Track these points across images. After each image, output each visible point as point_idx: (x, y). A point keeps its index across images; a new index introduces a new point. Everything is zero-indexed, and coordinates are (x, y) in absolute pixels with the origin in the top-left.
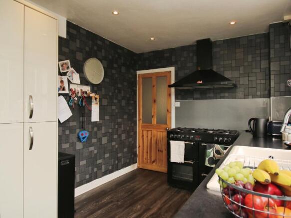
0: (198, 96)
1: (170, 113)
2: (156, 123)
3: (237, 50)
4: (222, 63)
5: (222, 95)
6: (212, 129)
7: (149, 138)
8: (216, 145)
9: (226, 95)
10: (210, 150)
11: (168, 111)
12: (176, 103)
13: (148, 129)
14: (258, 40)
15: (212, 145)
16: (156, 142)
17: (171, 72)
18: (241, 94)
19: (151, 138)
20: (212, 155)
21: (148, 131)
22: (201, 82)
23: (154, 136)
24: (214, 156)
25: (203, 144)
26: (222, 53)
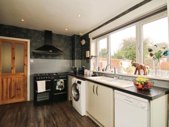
0: (44, 57)
1: (27, 66)
2: (15, 72)
3: (62, 40)
4: (55, 44)
5: (55, 58)
6: (55, 73)
7: (9, 82)
8: (61, 80)
9: (57, 58)
10: (58, 82)
11: (24, 64)
12: (31, 60)
13: (7, 77)
14: (68, 38)
15: (59, 80)
16: (15, 85)
17: (27, 42)
18: (63, 58)
19: (11, 83)
20: (59, 84)
21: (7, 78)
22: (51, 51)
23: (13, 81)
24: (60, 84)
25: (55, 80)
26: (55, 39)
